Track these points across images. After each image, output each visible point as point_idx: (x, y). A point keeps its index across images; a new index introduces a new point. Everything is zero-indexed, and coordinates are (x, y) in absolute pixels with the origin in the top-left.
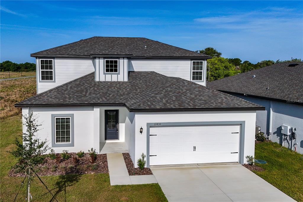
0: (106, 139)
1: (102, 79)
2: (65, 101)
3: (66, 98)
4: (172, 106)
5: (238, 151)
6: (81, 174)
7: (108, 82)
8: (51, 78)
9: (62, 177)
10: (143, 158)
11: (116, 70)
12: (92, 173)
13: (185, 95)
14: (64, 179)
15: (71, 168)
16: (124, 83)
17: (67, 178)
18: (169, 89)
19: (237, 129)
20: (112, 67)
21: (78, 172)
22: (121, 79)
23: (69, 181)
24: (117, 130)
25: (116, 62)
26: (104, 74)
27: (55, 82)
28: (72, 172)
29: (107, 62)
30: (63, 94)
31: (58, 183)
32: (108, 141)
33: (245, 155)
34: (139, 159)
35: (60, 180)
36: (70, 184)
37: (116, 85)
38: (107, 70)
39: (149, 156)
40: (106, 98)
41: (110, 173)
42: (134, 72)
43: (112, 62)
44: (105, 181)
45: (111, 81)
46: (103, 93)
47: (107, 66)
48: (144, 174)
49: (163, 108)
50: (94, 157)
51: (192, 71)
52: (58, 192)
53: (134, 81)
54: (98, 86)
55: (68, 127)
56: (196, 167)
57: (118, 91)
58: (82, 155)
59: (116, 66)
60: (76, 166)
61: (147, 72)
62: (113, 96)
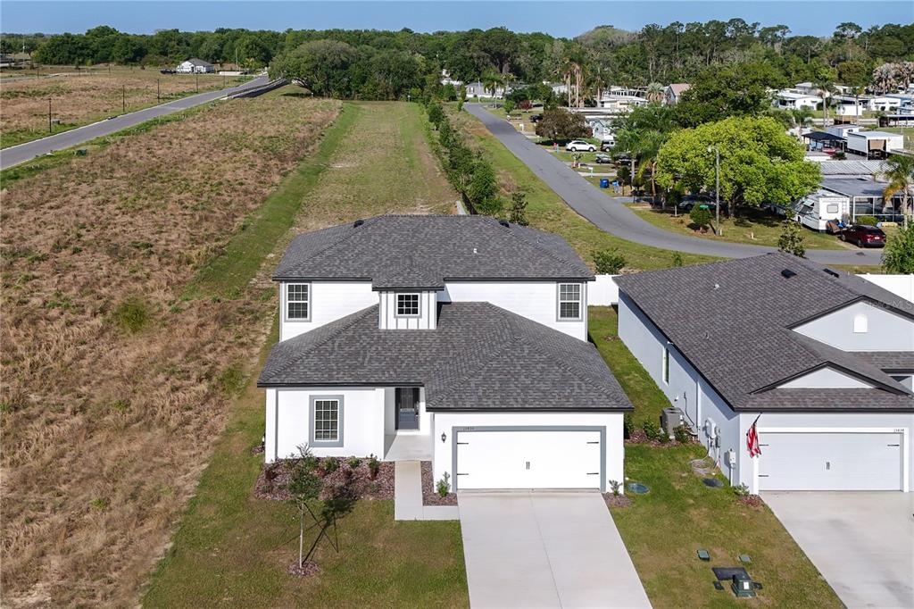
0: (397, 428)
1: (392, 326)
2: (331, 376)
3: (333, 370)
4: (490, 402)
5: (599, 471)
6: (354, 500)
7: (402, 331)
8: (305, 315)
9: (329, 503)
10: (446, 478)
11: (415, 312)
12: (371, 499)
13: (517, 380)
14: (332, 506)
15: (341, 488)
16: (428, 333)
17: (336, 505)
18: (494, 364)
19: (596, 436)
20: (408, 306)
21: (350, 495)
22: (423, 326)
23: (338, 509)
24: (417, 414)
25: (415, 298)
26: (395, 317)
27: (310, 321)
28: (342, 494)
29: (401, 298)
30: (328, 361)
31: (325, 513)
32: (400, 433)
33: (609, 477)
34: (439, 481)
35: (327, 508)
36: (341, 516)
37: (415, 339)
38: (401, 312)
39: (456, 474)
40: (395, 372)
41: (396, 500)
42: (450, 303)
43: (408, 297)
44: (388, 513)
45: (405, 328)
46: (391, 359)
47: (401, 304)
48: (445, 504)
49: (475, 406)
50: (375, 467)
51: (560, 302)
52: (326, 526)
53: (447, 330)
54: (384, 340)
55: (334, 415)
56: (527, 494)
57: (416, 355)
58: (356, 463)
59: (416, 304)
60: (347, 485)
61: (475, 303)
62: (408, 365)
